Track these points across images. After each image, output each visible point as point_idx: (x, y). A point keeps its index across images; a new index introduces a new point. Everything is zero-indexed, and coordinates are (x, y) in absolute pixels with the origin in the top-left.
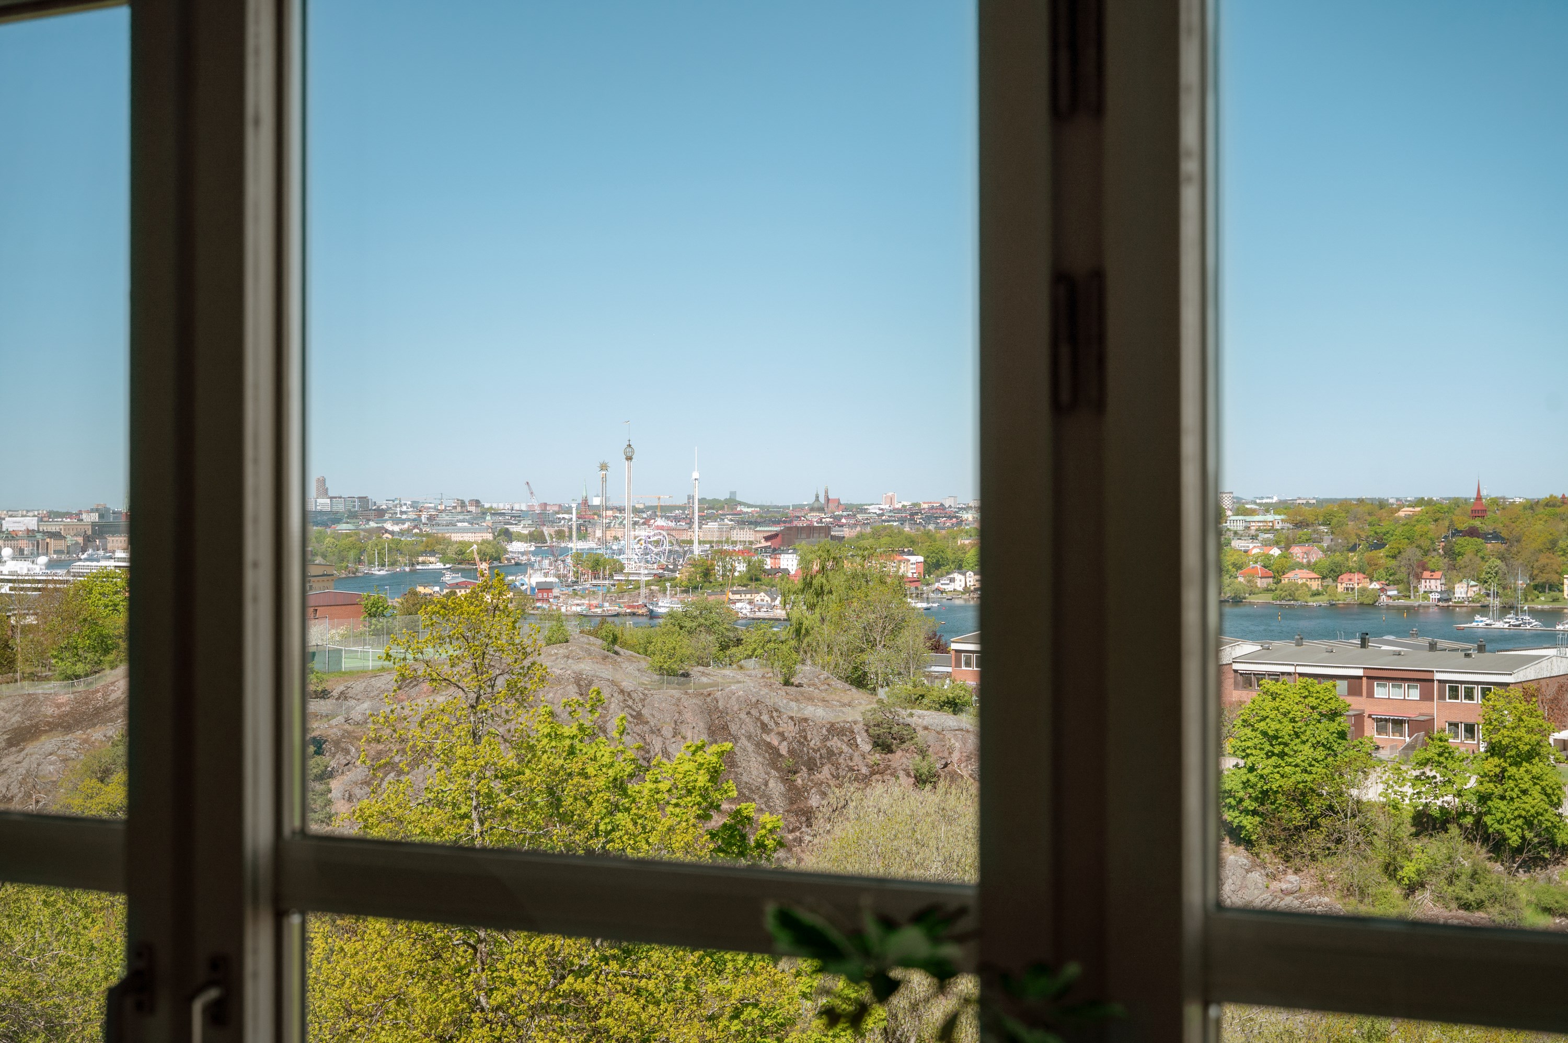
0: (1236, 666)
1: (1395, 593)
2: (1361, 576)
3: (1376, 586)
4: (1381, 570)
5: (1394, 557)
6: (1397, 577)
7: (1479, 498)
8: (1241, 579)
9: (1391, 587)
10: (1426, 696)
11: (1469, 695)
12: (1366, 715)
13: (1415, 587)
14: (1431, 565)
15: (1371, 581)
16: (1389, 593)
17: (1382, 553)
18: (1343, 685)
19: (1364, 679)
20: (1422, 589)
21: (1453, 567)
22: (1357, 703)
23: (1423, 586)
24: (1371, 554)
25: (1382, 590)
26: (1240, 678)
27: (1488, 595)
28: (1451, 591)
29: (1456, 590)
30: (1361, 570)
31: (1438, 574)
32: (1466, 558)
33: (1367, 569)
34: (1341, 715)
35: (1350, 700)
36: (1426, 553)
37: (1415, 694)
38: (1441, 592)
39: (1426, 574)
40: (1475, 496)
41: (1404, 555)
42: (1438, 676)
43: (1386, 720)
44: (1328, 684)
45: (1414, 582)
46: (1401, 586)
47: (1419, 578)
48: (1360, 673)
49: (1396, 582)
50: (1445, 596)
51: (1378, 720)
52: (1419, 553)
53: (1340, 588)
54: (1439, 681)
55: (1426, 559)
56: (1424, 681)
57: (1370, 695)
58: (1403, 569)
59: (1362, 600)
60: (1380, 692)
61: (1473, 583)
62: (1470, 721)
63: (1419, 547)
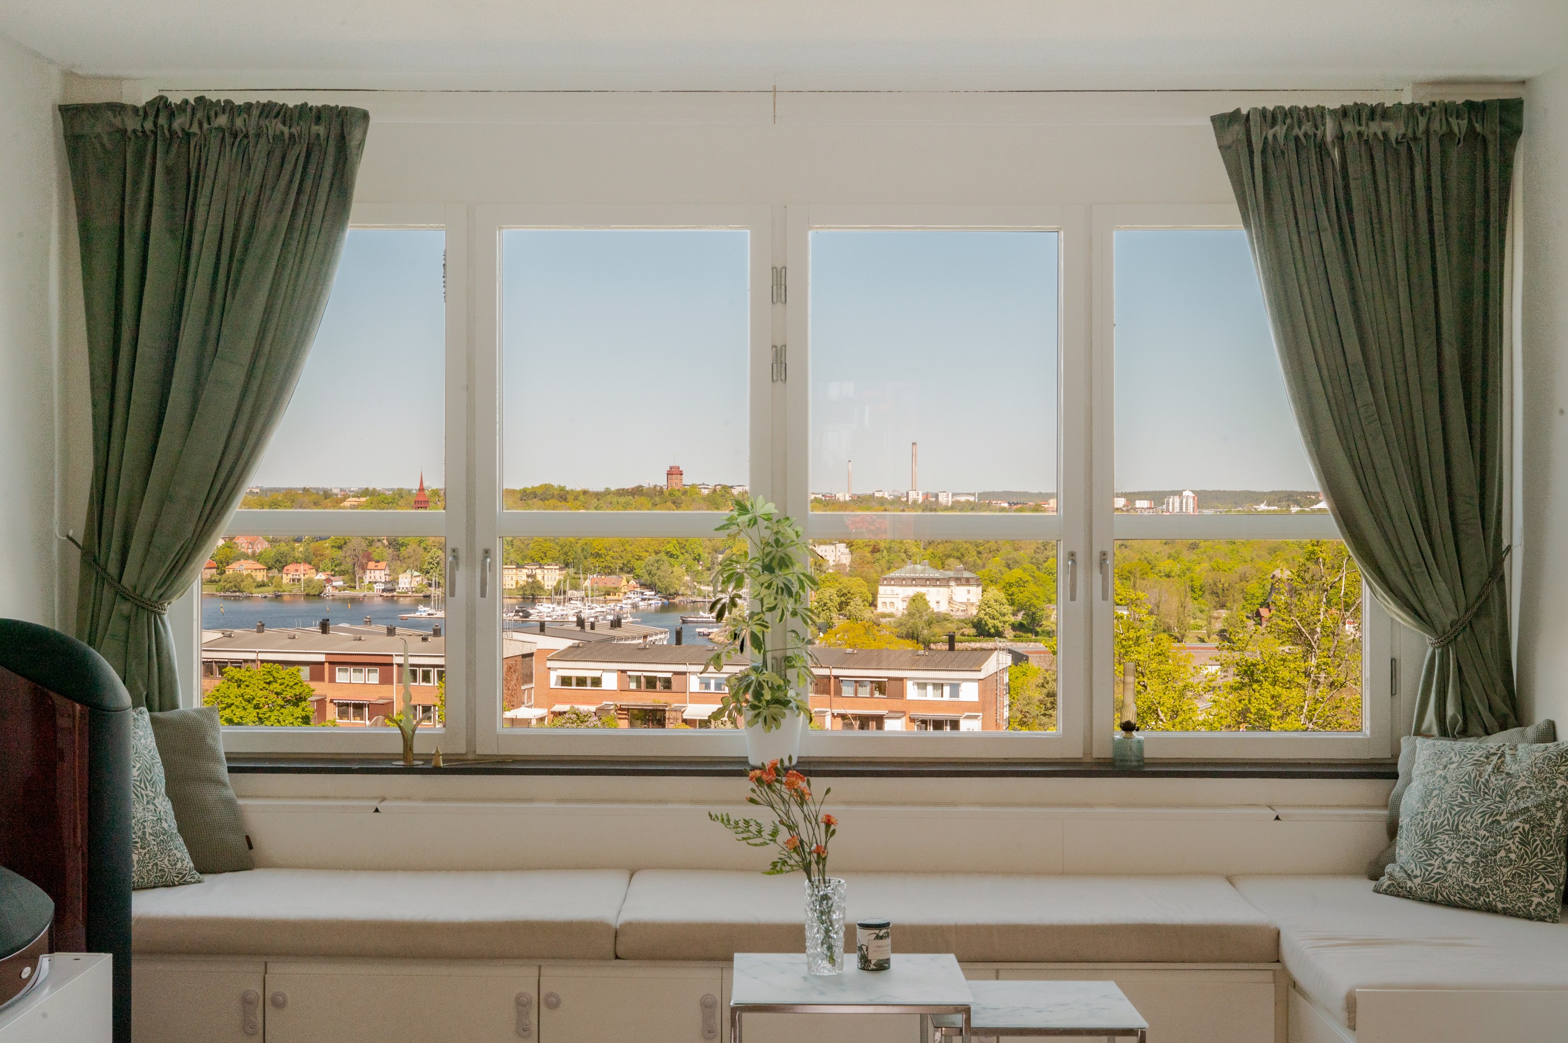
1: (341, 583)
2: (307, 566)
3: (321, 576)
4: (327, 561)
5: (340, 548)
6: (343, 568)
7: (422, 489)
9: (337, 578)
10: (386, 680)
11: (426, 678)
12: (328, 700)
13: (361, 578)
14: (375, 556)
15: (317, 571)
16: (335, 584)
17: (327, 544)
18: (305, 672)
19: (326, 665)
20: (366, 580)
21: (397, 558)
22: (320, 689)
23: (368, 577)
25: (328, 581)
27: (430, 585)
28: (395, 581)
29: (400, 580)
30: (307, 561)
31: (382, 565)
32: (410, 549)
33: (312, 560)
34: (305, 700)
35: (313, 685)
36: (371, 544)
37: (374, 678)
38: (385, 583)
39: (371, 565)
40: (418, 487)
41: (350, 546)
42: (396, 661)
43: (347, 705)
44: (294, 669)
45: (359, 572)
46: (346, 577)
47: (364, 568)
48: (322, 658)
49: (342, 573)
50: (389, 586)
51: (340, 705)
52: (364, 545)
53: (286, 579)
54: (399, 665)
55: (371, 550)
56: (384, 665)
57: (332, 679)
58: (348, 560)
59: (308, 590)
60: (342, 677)
61: (416, 573)
62: (428, 703)
63: (364, 538)
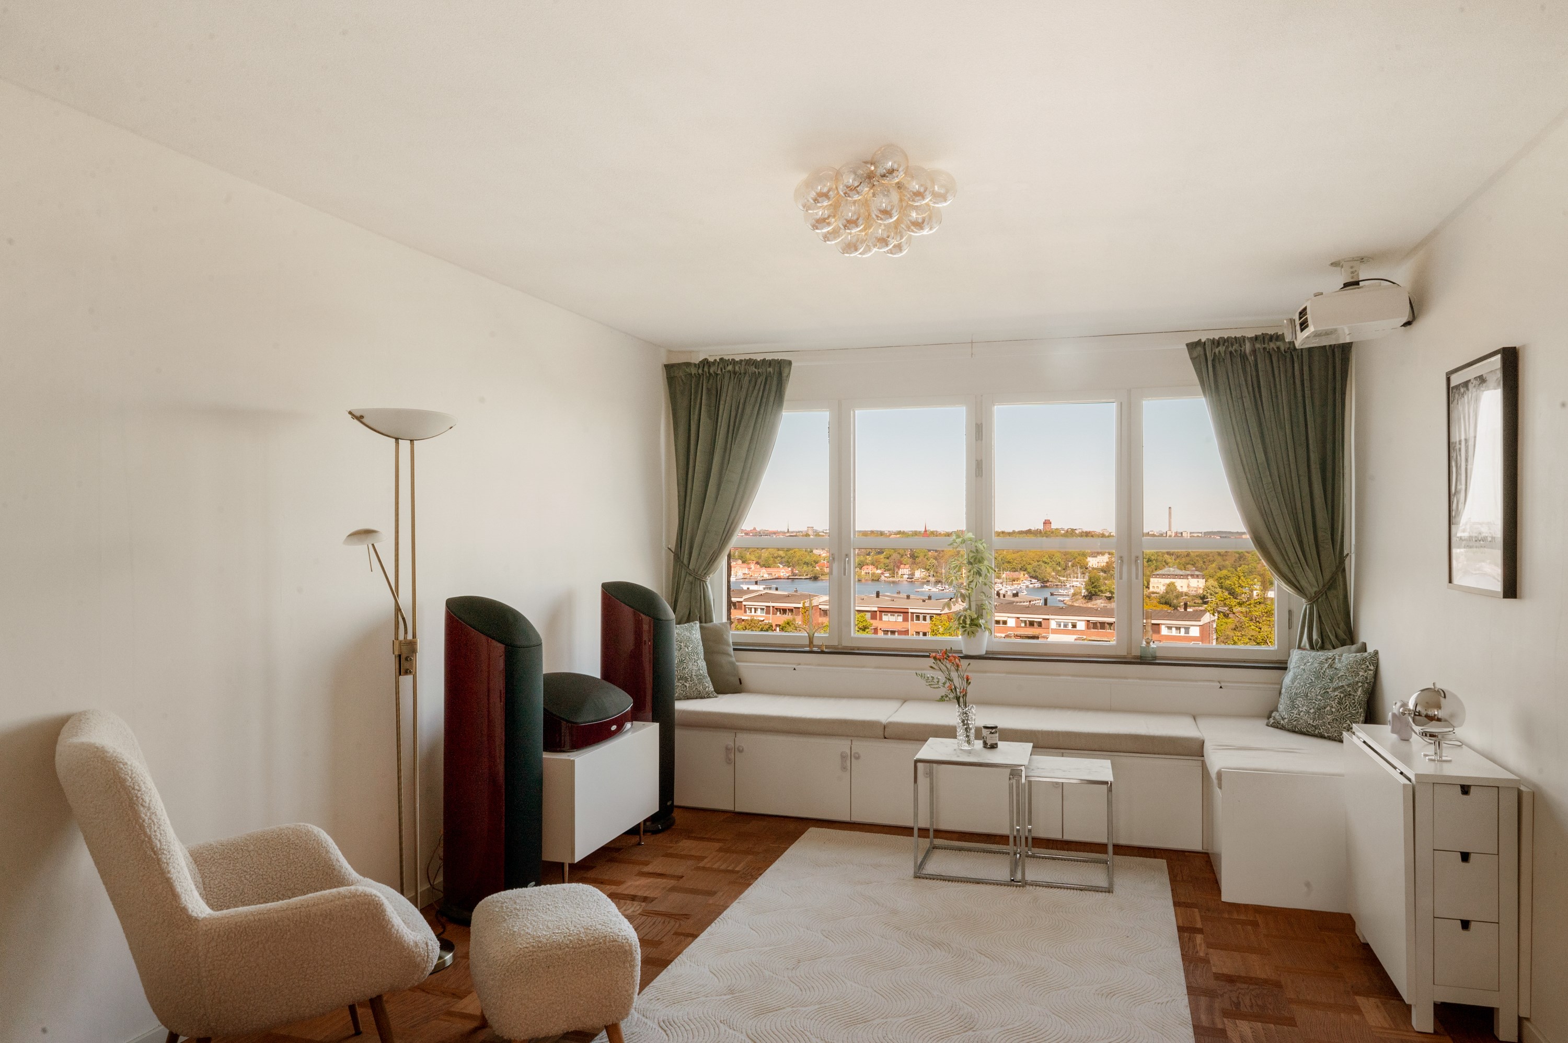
0: (820, 607)
1: (888, 575)
2: (873, 567)
3: (879, 571)
4: (882, 564)
5: (888, 558)
6: (889, 567)
7: (926, 531)
8: (817, 568)
9: (886, 572)
10: (905, 620)
11: (925, 619)
12: (879, 628)
13: (897, 572)
14: (904, 562)
15: (877, 569)
16: (885, 575)
17: (882, 556)
18: (868, 615)
19: (878, 612)
20: (900, 573)
21: (914, 563)
22: (875, 623)
23: (900, 572)
24: (877, 556)
25: (882, 573)
26: (822, 612)
27: (929, 576)
28: (913, 574)
29: (916, 574)
30: (872, 564)
31: (907, 566)
32: (920, 559)
33: (875, 564)
34: (868, 628)
35: (872, 621)
36: (902, 556)
37: (900, 619)
38: (909, 575)
39: (902, 566)
40: (924, 530)
41: (892, 557)
42: (910, 611)
43: (887, 631)
44: (862, 614)
45: (896, 570)
46: (891, 572)
47: (899, 568)
48: (876, 609)
49: (889, 570)
50: (910, 577)
51: (884, 631)
52: (899, 556)
53: (863, 573)
54: (911, 613)
55: (902, 559)
56: (905, 613)
57: (881, 619)
58: (891, 564)
59: (873, 578)
60: (885, 618)
61: (923, 570)
62: (925, 631)
63: (899, 553)
